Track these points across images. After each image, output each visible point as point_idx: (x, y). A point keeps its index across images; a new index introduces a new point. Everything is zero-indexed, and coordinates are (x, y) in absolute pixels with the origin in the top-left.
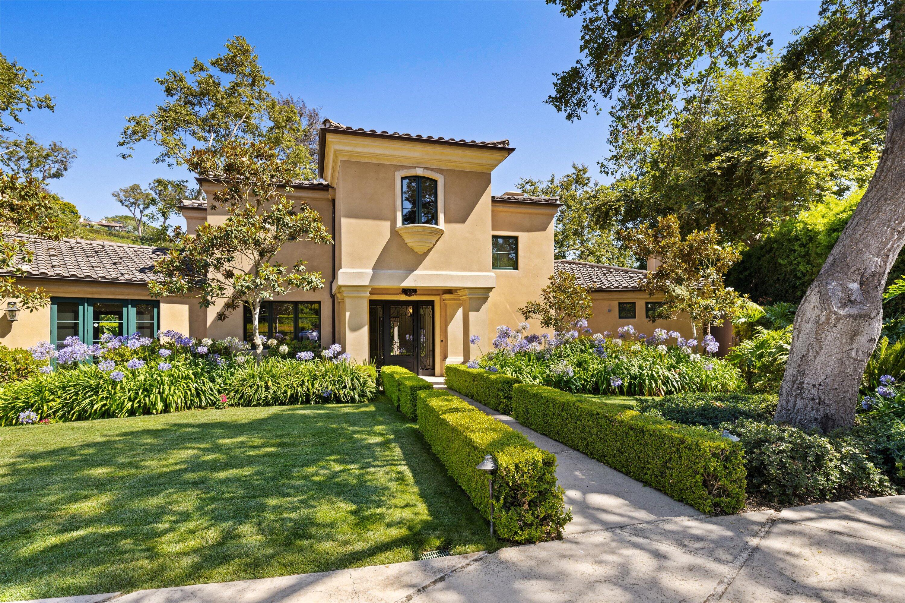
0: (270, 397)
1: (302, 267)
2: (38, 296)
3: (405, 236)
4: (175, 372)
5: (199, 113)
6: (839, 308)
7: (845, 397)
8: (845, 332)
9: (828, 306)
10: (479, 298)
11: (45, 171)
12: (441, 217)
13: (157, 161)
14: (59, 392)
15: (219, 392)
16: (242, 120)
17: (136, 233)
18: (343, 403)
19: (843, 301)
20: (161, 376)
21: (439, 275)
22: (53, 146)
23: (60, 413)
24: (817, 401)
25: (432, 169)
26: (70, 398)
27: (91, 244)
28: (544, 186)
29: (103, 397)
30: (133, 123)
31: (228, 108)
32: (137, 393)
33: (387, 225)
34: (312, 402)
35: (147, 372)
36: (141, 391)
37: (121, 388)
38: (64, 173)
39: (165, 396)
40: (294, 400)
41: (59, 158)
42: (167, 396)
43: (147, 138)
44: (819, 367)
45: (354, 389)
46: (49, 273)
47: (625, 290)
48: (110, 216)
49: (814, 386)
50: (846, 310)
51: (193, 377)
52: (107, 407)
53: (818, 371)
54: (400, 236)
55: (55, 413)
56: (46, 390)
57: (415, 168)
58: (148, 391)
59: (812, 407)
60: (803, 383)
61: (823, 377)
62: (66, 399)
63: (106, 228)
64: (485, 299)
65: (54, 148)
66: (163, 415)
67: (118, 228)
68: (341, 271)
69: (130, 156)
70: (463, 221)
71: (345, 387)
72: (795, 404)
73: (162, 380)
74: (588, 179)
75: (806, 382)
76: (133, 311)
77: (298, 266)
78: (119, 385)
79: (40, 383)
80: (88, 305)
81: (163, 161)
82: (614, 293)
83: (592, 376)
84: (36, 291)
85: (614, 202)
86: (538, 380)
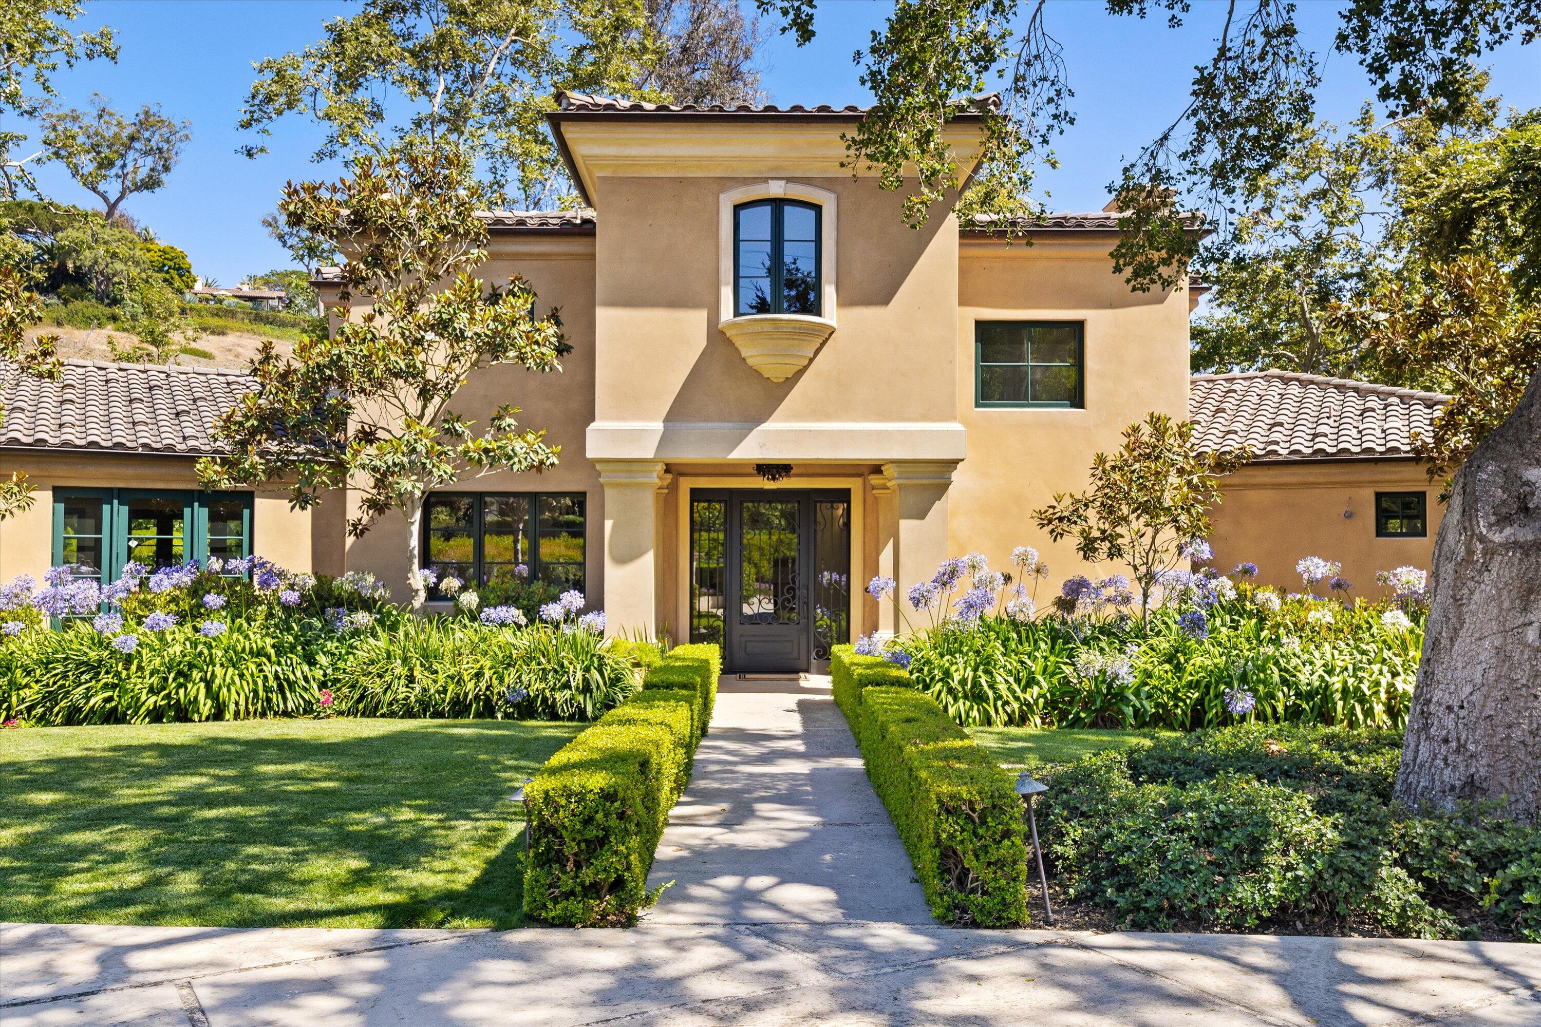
0: (413, 699)
1: (509, 420)
2: (16, 489)
3: (739, 342)
4: (238, 640)
5: (414, 31)
6: (1490, 526)
7: (1508, 737)
8: (1506, 584)
9: (1470, 520)
10: (925, 487)
11: (125, 175)
12: (829, 293)
13: (321, 155)
14: (38, 672)
15: (323, 685)
16: (508, 40)
17: (313, 311)
18: (562, 719)
19: (1504, 510)
20: (210, 647)
21: (821, 432)
22: (142, 117)
23: (39, 710)
24: (1454, 744)
25: (807, 181)
26: (54, 683)
27: (145, 372)
28: (1339, 139)
29: (106, 684)
30: (269, 76)
31: (474, 14)
32: (166, 679)
33: (700, 317)
34: (499, 715)
35: (188, 639)
36: (172, 675)
37: (140, 668)
38: (164, 177)
39: (215, 687)
40: (459, 708)
41: (153, 143)
42: (220, 687)
43: (296, 110)
44: (1460, 665)
45: (586, 689)
46: (51, 441)
47: (1390, 459)
48: (260, 273)
49: (1449, 708)
50: (1508, 531)
51: (272, 652)
52: (113, 704)
53: (1458, 674)
54: (729, 342)
55: (30, 709)
56: (17, 667)
57: (765, 180)
58: (184, 675)
59: (1445, 760)
60: (1430, 701)
61: (1468, 689)
62: (47, 685)
63: (250, 304)
64: (941, 488)
65: (147, 121)
66: (210, 723)
67: (274, 303)
68: (593, 426)
69: (262, 150)
70: (885, 300)
71: (567, 686)
72: (1417, 751)
73: (211, 655)
74: (1491, 105)
75: (1435, 700)
76: (202, 514)
77: (500, 418)
78: (136, 662)
79: (11, 654)
80: (120, 504)
81: (333, 154)
82: (1361, 467)
83: (1190, 685)
84: (14, 479)
85: (1477, 191)
86: (1036, 690)
